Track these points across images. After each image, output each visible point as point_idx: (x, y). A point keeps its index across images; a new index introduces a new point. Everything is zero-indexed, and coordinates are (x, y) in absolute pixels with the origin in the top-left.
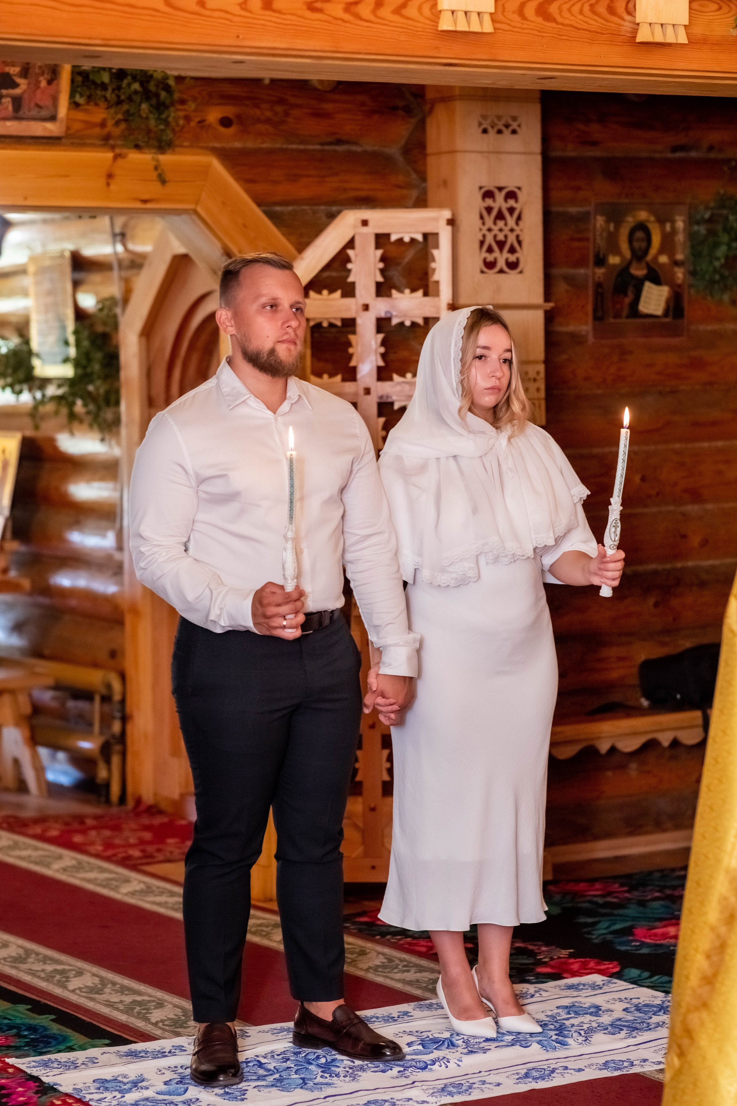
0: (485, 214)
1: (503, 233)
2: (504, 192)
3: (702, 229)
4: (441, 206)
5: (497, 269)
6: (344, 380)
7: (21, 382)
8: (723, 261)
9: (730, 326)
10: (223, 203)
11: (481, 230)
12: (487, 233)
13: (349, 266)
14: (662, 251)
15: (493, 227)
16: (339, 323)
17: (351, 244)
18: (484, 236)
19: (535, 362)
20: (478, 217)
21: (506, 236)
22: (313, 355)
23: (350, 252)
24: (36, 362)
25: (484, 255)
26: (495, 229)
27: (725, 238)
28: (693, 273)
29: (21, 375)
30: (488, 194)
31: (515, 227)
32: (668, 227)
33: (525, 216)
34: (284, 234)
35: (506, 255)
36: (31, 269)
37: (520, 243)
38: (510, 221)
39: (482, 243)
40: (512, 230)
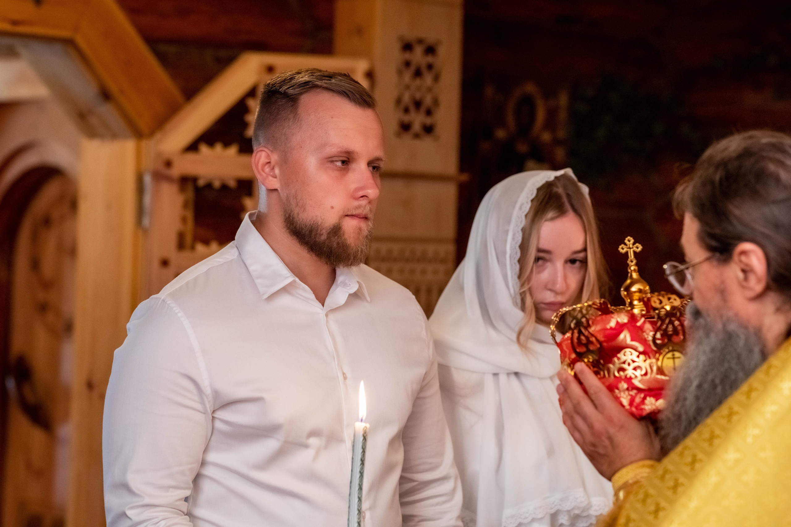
0: (403, 68)
1: (420, 92)
2: (423, 46)
4: (355, 54)
5: (412, 133)
11: (398, 86)
12: (404, 91)
13: (247, 118)
14: (545, 127)
15: (410, 84)
16: (233, 185)
17: (251, 94)
18: (401, 94)
19: (445, 241)
20: (395, 70)
21: (423, 96)
23: (250, 103)
25: (400, 115)
26: (413, 86)
30: (407, 46)
31: (432, 87)
32: (552, 103)
33: (443, 75)
34: (172, 76)
35: (421, 117)
37: (436, 104)
38: (428, 79)
39: (398, 101)
40: (430, 90)
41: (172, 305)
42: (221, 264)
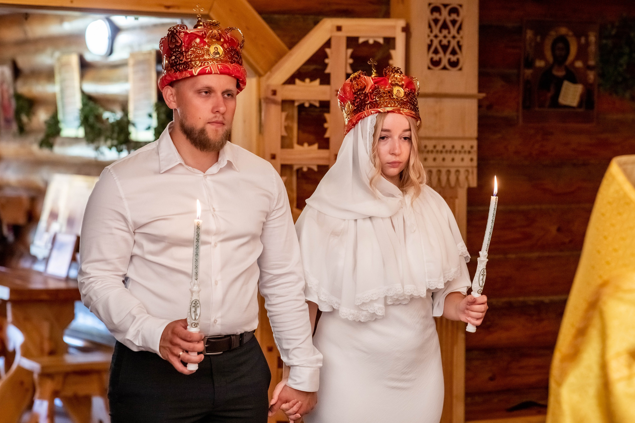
0: (433, 24)
1: (447, 39)
2: (448, 8)
3: (609, 42)
4: (399, 17)
5: (442, 66)
6: (320, 148)
7: (121, 143)
8: (625, 67)
9: (630, 116)
10: (231, 10)
11: (429, 36)
12: (434, 39)
13: (327, 61)
14: (577, 58)
15: (439, 34)
16: (317, 104)
17: (328, 44)
18: (432, 41)
19: (470, 139)
20: (427, 26)
21: (449, 42)
22: (299, 128)
23: (328, 51)
24: (131, 129)
25: (431, 55)
26: (441, 36)
27: (627, 50)
28: (601, 75)
29: (122, 137)
30: (435, 9)
31: (456, 35)
32: (583, 40)
33: (465, 27)
34: (279, 36)
35: (448, 56)
36: (131, 62)
37: (460, 47)
38: (453, 31)
39: (430, 46)
40: (454, 37)
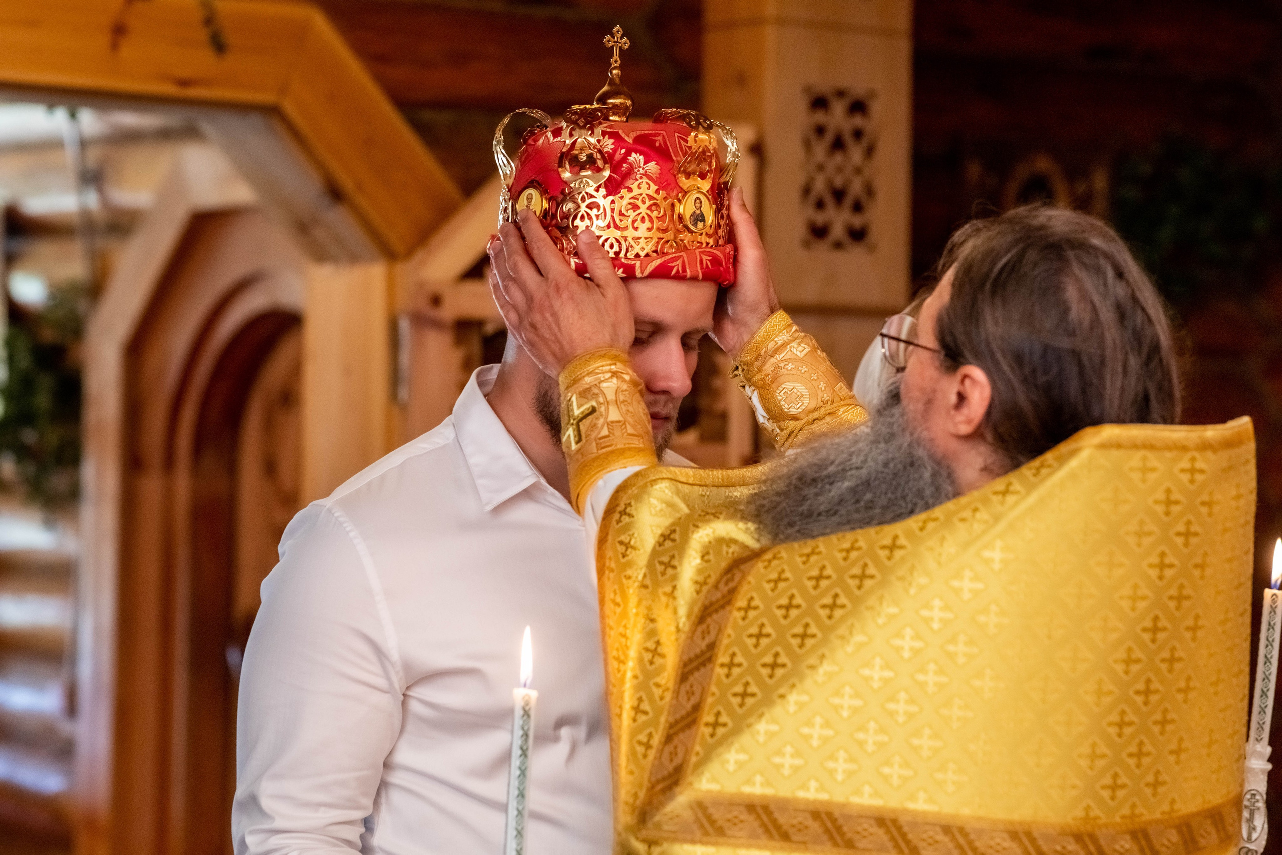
0: (813, 137)
1: (843, 175)
2: (846, 101)
4: (734, 117)
5: (831, 240)
11: (804, 166)
12: (815, 174)
15: (825, 162)
18: (810, 179)
20: (800, 142)
21: (847, 182)
25: (810, 213)
26: (830, 166)
30: (819, 103)
31: (863, 165)
33: (881, 147)
35: (846, 215)
37: (870, 195)
38: (856, 154)
39: (806, 191)
40: (858, 171)
41: (341, 519)
42: (427, 453)
